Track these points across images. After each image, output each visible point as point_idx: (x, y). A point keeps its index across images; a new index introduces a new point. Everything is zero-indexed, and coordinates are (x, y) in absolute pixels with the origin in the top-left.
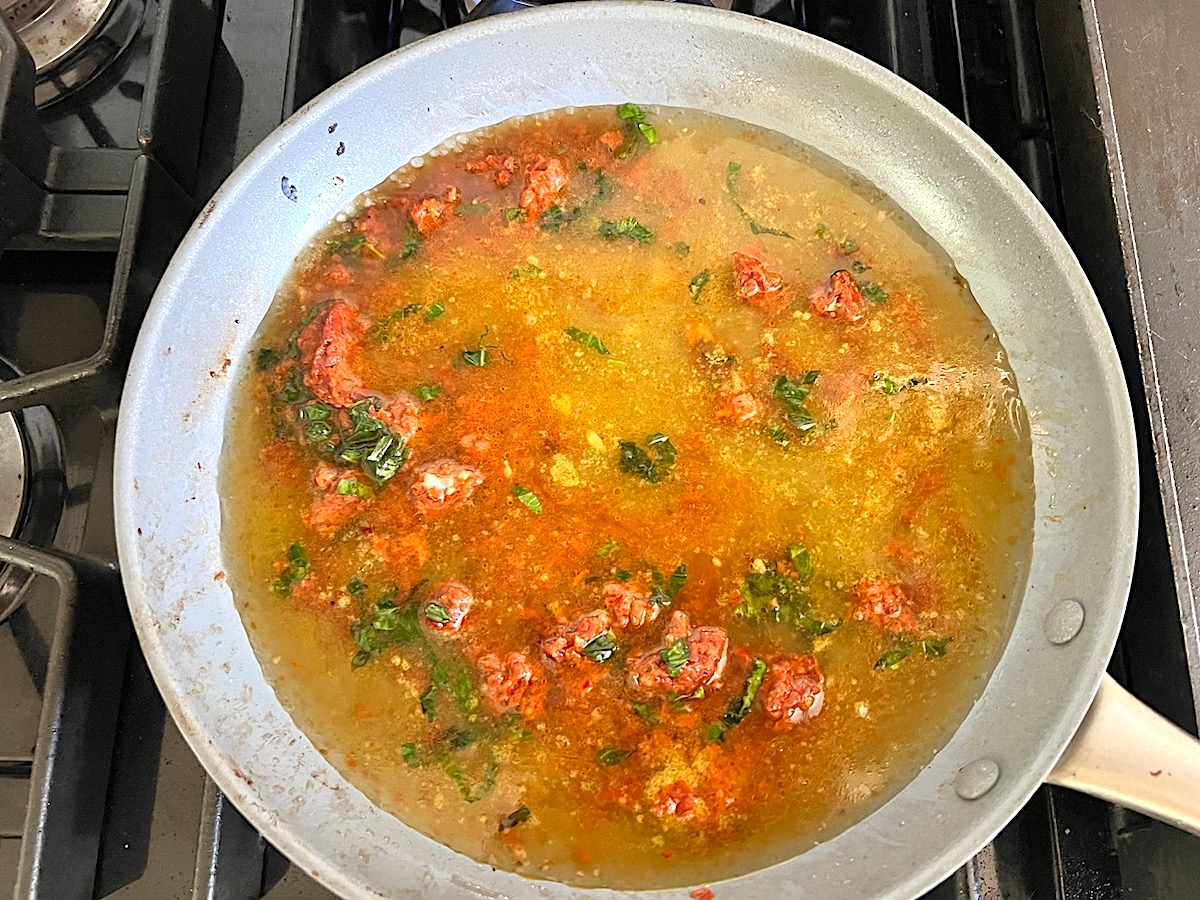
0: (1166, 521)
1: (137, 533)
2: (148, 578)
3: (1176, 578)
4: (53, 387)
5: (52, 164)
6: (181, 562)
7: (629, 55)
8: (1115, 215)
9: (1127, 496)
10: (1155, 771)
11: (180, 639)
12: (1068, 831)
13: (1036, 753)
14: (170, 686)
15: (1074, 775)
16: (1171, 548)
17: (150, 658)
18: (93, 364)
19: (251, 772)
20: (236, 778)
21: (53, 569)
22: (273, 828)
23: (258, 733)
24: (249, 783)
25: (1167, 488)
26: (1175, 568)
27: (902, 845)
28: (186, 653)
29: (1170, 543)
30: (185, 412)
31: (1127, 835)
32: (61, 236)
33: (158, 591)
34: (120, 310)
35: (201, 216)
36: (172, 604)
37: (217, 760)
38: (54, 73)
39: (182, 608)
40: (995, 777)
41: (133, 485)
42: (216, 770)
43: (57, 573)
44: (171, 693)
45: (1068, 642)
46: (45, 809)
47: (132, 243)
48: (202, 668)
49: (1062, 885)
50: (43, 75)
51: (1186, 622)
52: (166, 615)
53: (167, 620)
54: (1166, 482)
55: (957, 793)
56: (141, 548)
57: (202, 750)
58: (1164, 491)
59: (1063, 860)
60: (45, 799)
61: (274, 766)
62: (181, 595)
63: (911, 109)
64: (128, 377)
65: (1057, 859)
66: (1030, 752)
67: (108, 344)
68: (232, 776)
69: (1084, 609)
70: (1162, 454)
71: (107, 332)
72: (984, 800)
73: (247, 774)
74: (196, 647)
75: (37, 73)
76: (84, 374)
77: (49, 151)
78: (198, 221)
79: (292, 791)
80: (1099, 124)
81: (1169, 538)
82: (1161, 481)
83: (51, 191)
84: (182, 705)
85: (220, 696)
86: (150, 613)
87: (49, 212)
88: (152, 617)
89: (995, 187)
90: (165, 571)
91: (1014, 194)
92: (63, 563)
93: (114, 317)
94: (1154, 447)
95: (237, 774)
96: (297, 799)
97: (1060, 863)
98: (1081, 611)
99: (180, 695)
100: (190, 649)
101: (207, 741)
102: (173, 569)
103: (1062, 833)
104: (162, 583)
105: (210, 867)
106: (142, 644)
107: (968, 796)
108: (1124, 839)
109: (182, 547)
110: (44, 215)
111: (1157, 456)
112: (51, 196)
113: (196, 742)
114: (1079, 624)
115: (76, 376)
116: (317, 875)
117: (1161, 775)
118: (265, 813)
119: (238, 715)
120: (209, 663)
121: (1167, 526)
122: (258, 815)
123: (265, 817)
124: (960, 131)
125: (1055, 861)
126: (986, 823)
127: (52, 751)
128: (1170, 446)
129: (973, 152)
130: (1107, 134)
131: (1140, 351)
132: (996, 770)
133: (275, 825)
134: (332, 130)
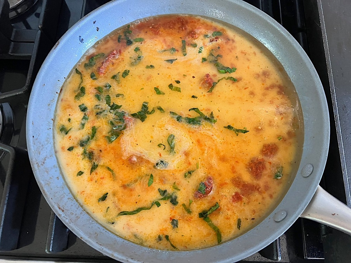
0: (338, 141)
1: (32, 137)
2: (35, 150)
3: (341, 158)
4: (11, 97)
5: (13, 34)
6: (46, 147)
7: (182, 3)
8: (324, 52)
9: (326, 133)
10: (333, 214)
11: (44, 169)
12: (308, 235)
13: (298, 208)
14: (40, 182)
15: (309, 215)
16: (339, 149)
17: (35, 173)
18: (22, 90)
19: (63, 208)
20: (59, 209)
21: (8, 149)
22: (69, 224)
23: (66, 197)
24: (63, 211)
25: (339, 131)
26: (340, 155)
27: (257, 235)
28: (46, 173)
29: (339, 148)
30: (48, 103)
31: (325, 236)
32: (15, 54)
33: (38, 154)
34: (31, 75)
35: (55, 46)
36: (42, 159)
37: (54, 204)
38: (15, 9)
39: (45, 160)
40: (285, 215)
41: (32, 123)
42: (53, 207)
43: (10, 150)
44: (40, 184)
45: (308, 176)
46: (3, 219)
47: (35, 56)
48: (50, 178)
49: (306, 251)
50: (11, 9)
51: (343, 171)
52: (40, 161)
53: (41, 163)
54: (338, 130)
55: (274, 220)
56: (33, 141)
57: (49, 201)
58: (338, 132)
59: (306, 244)
60: (3, 217)
61: (71, 207)
62: (45, 156)
63: (265, 20)
64: (31, 92)
65: (304, 243)
66: (296, 208)
67: (27, 84)
68: (58, 209)
69: (313, 167)
70: (337, 122)
71: (27, 81)
72: (282, 222)
73: (62, 208)
74: (49, 171)
75: (10, 9)
76: (20, 93)
77: (12, 30)
78: (54, 47)
79: (76, 214)
80: (320, 25)
81: (339, 146)
82: (337, 129)
83: (13, 41)
84: (44, 187)
85: (56, 186)
86: (35, 160)
87: (12, 48)
88: (36, 162)
89: (289, 42)
90: (41, 149)
91: (294, 45)
92: (11, 148)
93: (29, 77)
94: (335, 119)
95: (59, 208)
96: (77, 217)
97: (305, 244)
98: (312, 167)
99: (43, 184)
100: (47, 172)
101: (51, 198)
102: (43, 149)
103: (306, 236)
104: (40, 152)
105: (51, 238)
106: (33, 169)
107: (277, 221)
108: (324, 237)
109: (46, 143)
110: (11, 48)
111: (336, 122)
112: (12, 43)
113: (48, 198)
114: (311, 171)
115: (17, 94)
116: (82, 238)
117: (335, 215)
118: (67, 220)
119: (61, 192)
120: (53, 176)
121: (338, 143)
122: (65, 220)
123: (67, 221)
124: (279, 27)
125: (304, 244)
126: (282, 228)
127: (6, 202)
128: (340, 120)
129: (282, 33)
130: (322, 28)
131: (331, 92)
132: (286, 214)
133: (70, 224)
134: (94, 23)
